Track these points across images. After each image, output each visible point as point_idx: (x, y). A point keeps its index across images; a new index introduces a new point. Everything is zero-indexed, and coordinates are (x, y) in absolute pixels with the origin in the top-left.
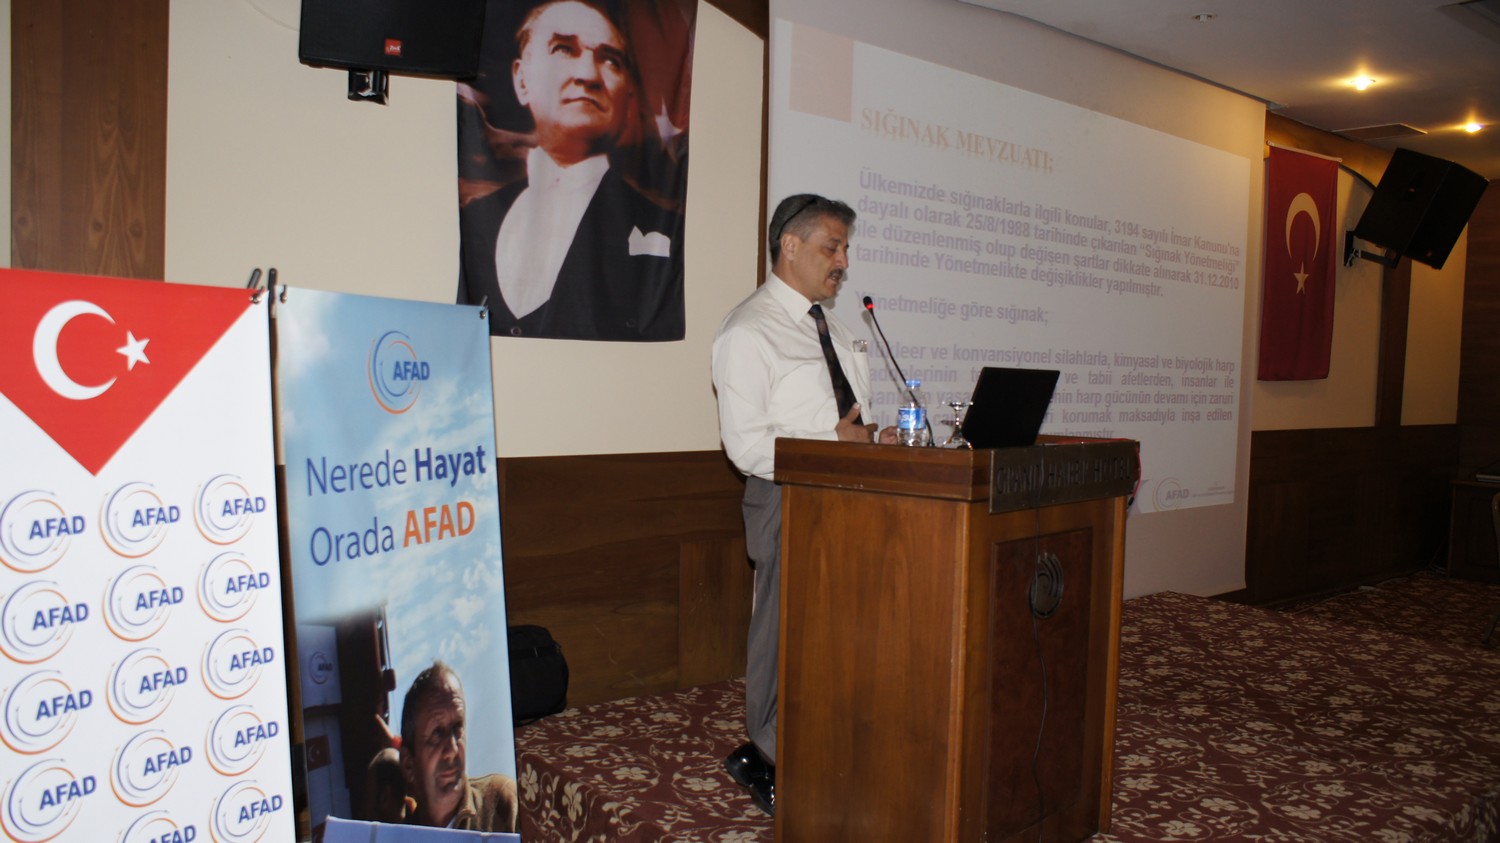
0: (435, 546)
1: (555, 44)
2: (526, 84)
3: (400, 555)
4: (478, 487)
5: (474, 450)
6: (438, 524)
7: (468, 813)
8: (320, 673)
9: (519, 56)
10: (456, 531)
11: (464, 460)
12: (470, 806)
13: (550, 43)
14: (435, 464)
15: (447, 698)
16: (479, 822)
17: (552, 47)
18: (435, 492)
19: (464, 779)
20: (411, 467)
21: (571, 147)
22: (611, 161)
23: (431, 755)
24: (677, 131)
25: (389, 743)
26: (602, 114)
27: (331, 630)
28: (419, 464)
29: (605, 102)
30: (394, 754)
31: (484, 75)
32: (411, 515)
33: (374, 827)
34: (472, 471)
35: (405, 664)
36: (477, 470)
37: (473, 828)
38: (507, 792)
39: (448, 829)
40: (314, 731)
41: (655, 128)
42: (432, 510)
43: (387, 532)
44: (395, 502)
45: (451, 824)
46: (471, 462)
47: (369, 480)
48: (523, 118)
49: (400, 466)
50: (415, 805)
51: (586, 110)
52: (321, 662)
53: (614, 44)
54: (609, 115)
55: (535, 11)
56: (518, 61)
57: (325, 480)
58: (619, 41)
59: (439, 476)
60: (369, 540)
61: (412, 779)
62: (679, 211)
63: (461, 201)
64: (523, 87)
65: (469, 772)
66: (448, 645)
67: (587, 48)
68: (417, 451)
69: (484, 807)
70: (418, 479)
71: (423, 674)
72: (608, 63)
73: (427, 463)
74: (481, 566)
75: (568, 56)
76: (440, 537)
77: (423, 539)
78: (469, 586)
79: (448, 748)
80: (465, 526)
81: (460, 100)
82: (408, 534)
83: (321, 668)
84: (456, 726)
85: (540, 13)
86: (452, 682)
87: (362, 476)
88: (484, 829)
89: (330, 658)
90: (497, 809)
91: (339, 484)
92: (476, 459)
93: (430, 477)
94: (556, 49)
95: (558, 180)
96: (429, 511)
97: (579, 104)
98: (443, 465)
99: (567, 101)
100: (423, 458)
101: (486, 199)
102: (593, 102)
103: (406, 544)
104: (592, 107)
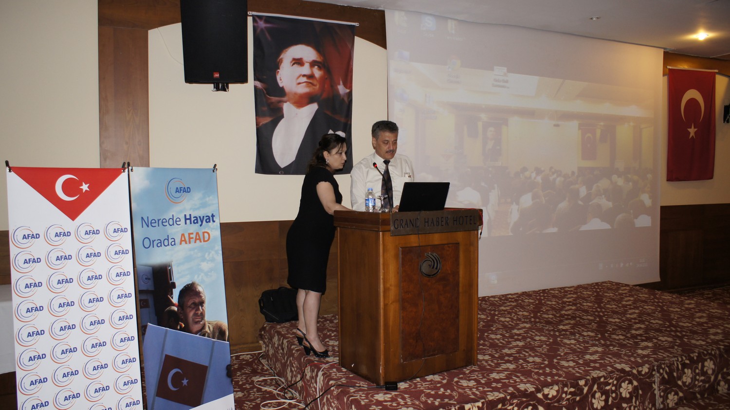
0: (192, 245)
1: (294, 62)
2: (282, 79)
3: (178, 247)
4: (212, 227)
5: (210, 215)
6: (194, 238)
7: (206, 332)
8: (146, 280)
9: (279, 69)
10: (202, 241)
11: (205, 218)
12: (207, 329)
13: (291, 62)
14: (193, 219)
15: (198, 294)
16: (211, 335)
17: (292, 64)
18: (194, 228)
19: (205, 320)
20: (183, 220)
21: (302, 101)
22: (319, 105)
23: (191, 311)
24: (348, 91)
25: (174, 305)
26: (314, 87)
27: (151, 268)
28: (186, 219)
29: (315, 82)
30: (176, 309)
31: (265, 77)
32: (183, 235)
33: (167, 330)
34: (209, 222)
35: (180, 281)
36: (211, 221)
37: (208, 337)
38: (223, 328)
39: (197, 335)
40: (144, 297)
41: (337, 91)
42: (192, 234)
43: (173, 240)
44: (175, 231)
45: (199, 334)
46: (210, 219)
47: (164, 224)
48: (281, 92)
49: (178, 220)
50: (183, 326)
51: (307, 86)
52: (147, 277)
53: (318, 60)
54: (318, 87)
55: (284, 51)
56: (278, 70)
57: (148, 223)
58: (320, 58)
59: (194, 223)
60: (166, 242)
61: (182, 317)
62: (349, 123)
63: (257, 124)
64: (281, 80)
65: (207, 318)
66: (198, 277)
67: (307, 62)
68: (185, 215)
69: (213, 331)
70: (186, 223)
71: (188, 285)
72: (316, 67)
73: (190, 219)
74: (213, 252)
75: (299, 66)
76: (195, 242)
77: (188, 243)
78: (208, 258)
79: (198, 309)
80: (206, 239)
81: (255, 87)
82: (181, 241)
83: (146, 279)
84: (202, 303)
85: (286, 51)
86: (200, 289)
87: (162, 222)
88: (214, 338)
89: (150, 276)
90: (220, 333)
91: (153, 225)
92: (211, 218)
93: (191, 223)
94: (293, 64)
95: (297, 114)
96: (189, 234)
97: (305, 84)
98: (197, 220)
99: (299, 83)
100: (188, 217)
101: (266, 124)
102: (310, 83)
103: (181, 244)
104: (310, 85)
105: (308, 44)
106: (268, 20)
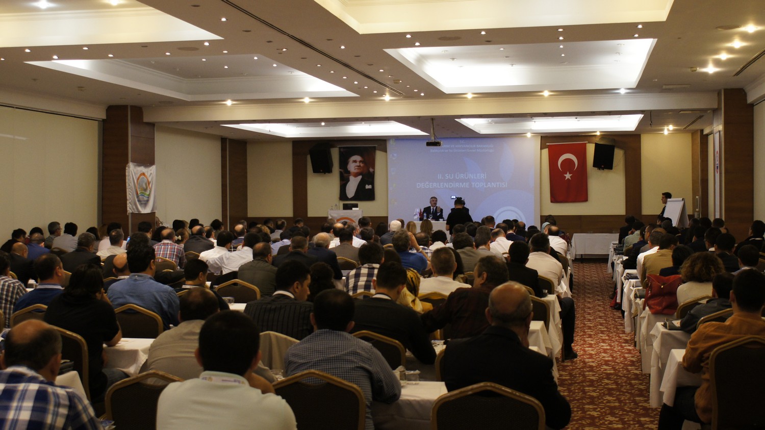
2: (349, 168)
17: (353, 162)
22: (362, 176)
53: (362, 160)
54: (362, 170)
55: (350, 158)
56: (348, 165)
67: (358, 161)
72: (361, 163)
95: (355, 179)
99: (355, 169)
101: (344, 183)
104: (359, 169)
105: (358, 155)
106: (344, 148)
